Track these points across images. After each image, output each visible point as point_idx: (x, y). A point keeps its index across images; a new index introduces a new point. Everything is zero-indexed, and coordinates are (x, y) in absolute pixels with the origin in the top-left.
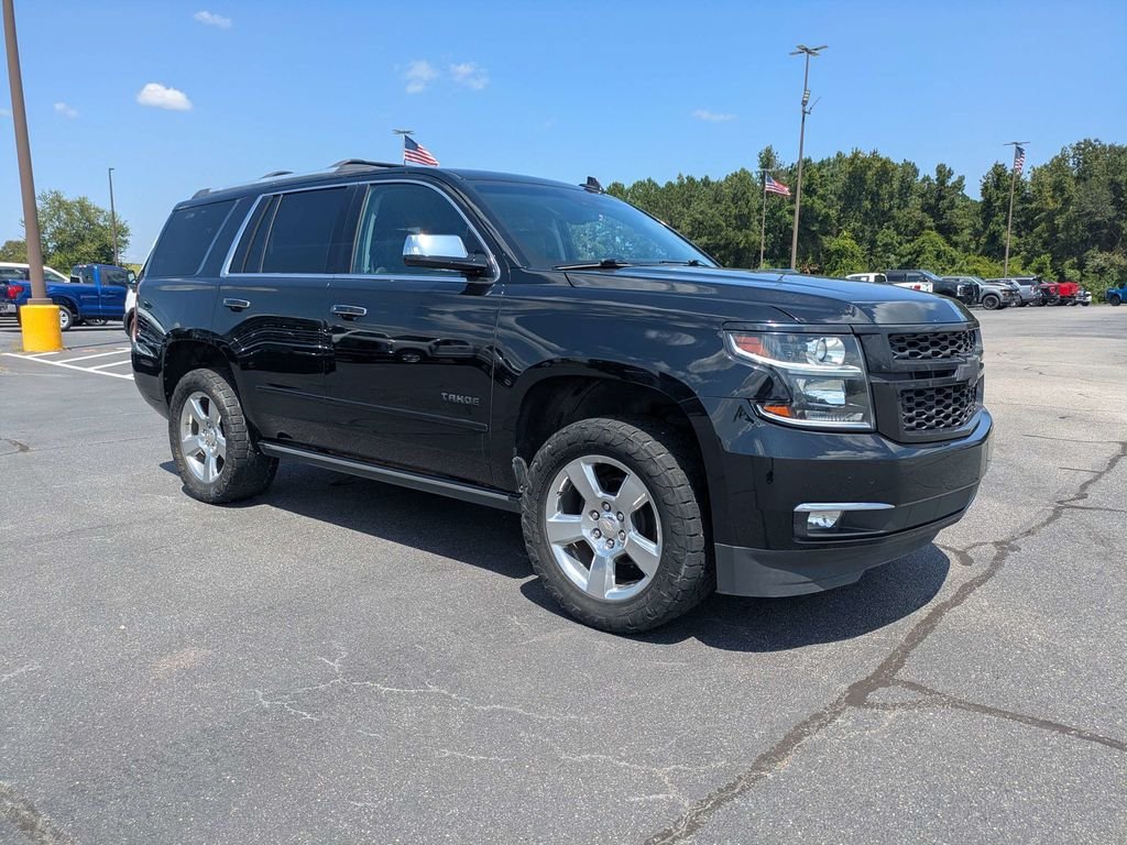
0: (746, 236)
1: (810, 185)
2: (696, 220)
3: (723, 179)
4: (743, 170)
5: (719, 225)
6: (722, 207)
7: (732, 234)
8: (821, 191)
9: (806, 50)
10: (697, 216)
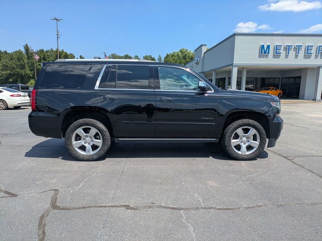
0: (25, 71)
1: (44, 57)
2: (4, 65)
3: (12, 52)
4: (20, 50)
5: (14, 67)
6: (14, 61)
7: (19, 70)
8: (48, 60)
9: (56, 19)
10: (5, 64)
